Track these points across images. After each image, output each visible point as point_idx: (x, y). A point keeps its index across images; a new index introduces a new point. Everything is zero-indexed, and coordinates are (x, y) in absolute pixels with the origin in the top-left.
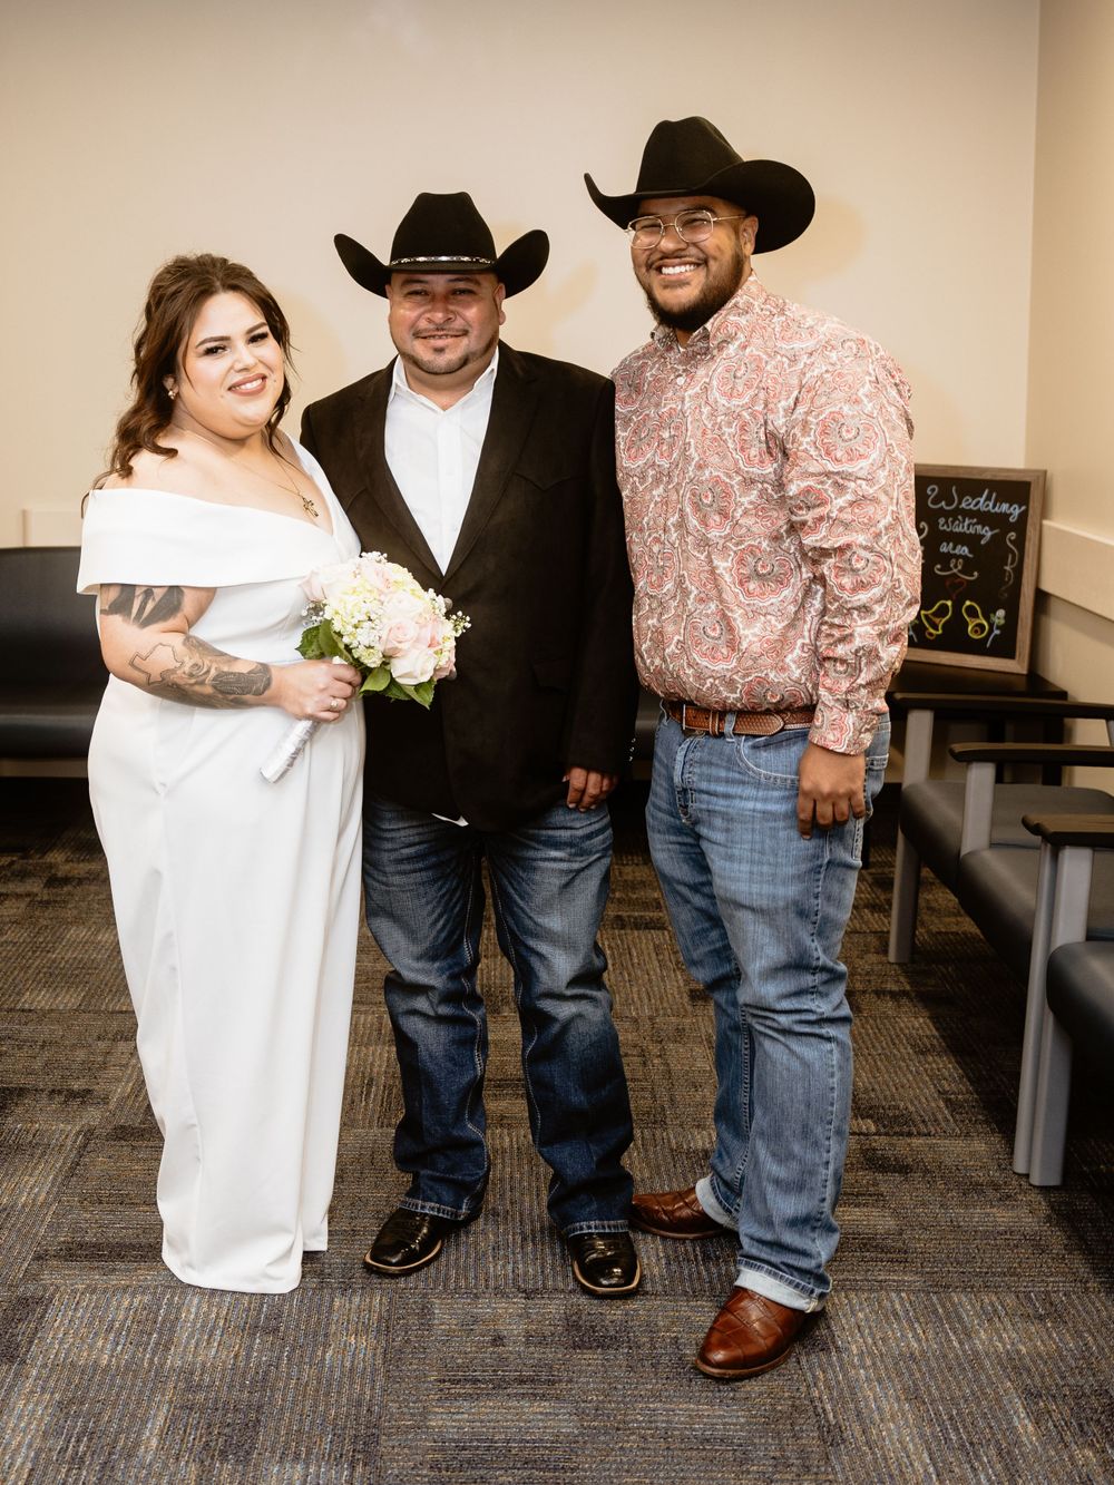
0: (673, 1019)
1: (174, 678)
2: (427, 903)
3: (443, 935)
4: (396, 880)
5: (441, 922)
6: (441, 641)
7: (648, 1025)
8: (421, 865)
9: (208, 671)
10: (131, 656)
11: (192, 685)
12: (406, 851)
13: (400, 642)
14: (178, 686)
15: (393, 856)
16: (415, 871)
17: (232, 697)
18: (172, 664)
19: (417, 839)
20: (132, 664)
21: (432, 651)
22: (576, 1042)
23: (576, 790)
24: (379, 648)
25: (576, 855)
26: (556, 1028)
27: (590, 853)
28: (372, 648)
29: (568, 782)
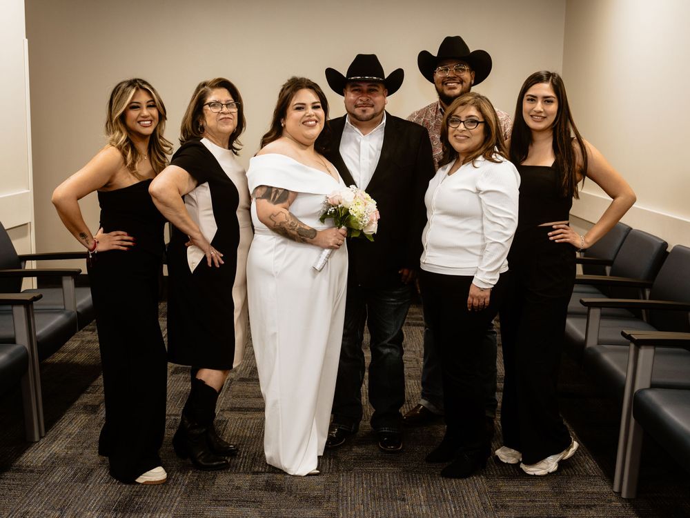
1: (284, 225)
9: (296, 226)
10: (270, 214)
11: (290, 230)
14: (285, 229)
18: (285, 220)
22: (387, 362)
25: (400, 299)
26: (382, 357)
27: (405, 299)
29: (402, 273)
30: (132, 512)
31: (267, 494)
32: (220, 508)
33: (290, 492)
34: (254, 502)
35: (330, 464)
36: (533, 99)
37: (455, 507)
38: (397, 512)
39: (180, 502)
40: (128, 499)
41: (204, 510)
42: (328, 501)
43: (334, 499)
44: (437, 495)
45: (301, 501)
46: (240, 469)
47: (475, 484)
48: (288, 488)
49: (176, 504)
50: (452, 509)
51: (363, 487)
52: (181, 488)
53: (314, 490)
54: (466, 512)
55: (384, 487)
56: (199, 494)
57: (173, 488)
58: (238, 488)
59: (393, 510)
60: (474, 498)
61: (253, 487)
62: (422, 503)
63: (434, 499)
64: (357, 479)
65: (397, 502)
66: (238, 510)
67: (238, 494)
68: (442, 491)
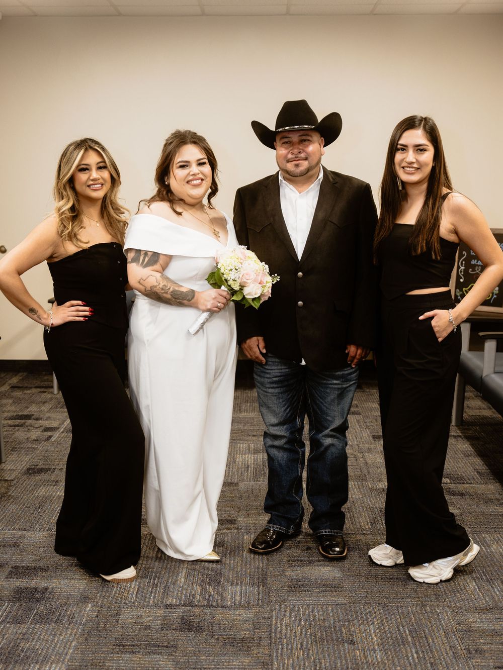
0: (367, 445)
1: (155, 289)
2: (283, 401)
3: (289, 415)
4: (270, 390)
5: (288, 410)
6: (265, 282)
7: (356, 447)
8: (280, 385)
9: (169, 289)
10: (139, 278)
11: (162, 293)
12: (275, 379)
13: (247, 280)
14: (157, 293)
15: (269, 380)
16: (278, 387)
17: (178, 301)
18: (155, 284)
19: (279, 374)
20: (139, 282)
21: (260, 285)
22: (329, 455)
23: (351, 357)
24: (239, 281)
25: (345, 381)
26: (322, 449)
27: (351, 381)
28: (236, 281)
29: (349, 353)
30: (16, 662)
31: (182, 636)
32: (126, 656)
33: (212, 633)
34: (167, 647)
35: (259, 594)
36: (404, 148)
37: (417, 652)
38: (346, 660)
39: (76, 648)
40: (12, 644)
41: (105, 658)
42: (259, 645)
43: (265, 642)
44: (394, 636)
45: (225, 645)
46: (149, 602)
47: (440, 620)
48: (209, 627)
49: (71, 651)
50: (413, 655)
51: (300, 625)
52: (78, 628)
53: (240, 629)
54: (432, 660)
55: (327, 624)
56: (100, 636)
57: (67, 628)
58: (147, 628)
59: (340, 657)
60: (439, 640)
61: (166, 626)
62: (376, 647)
63: (390, 641)
64: (293, 614)
65: (344, 646)
66: (147, 658)
67: (147, 636)
68: (399, 630)
